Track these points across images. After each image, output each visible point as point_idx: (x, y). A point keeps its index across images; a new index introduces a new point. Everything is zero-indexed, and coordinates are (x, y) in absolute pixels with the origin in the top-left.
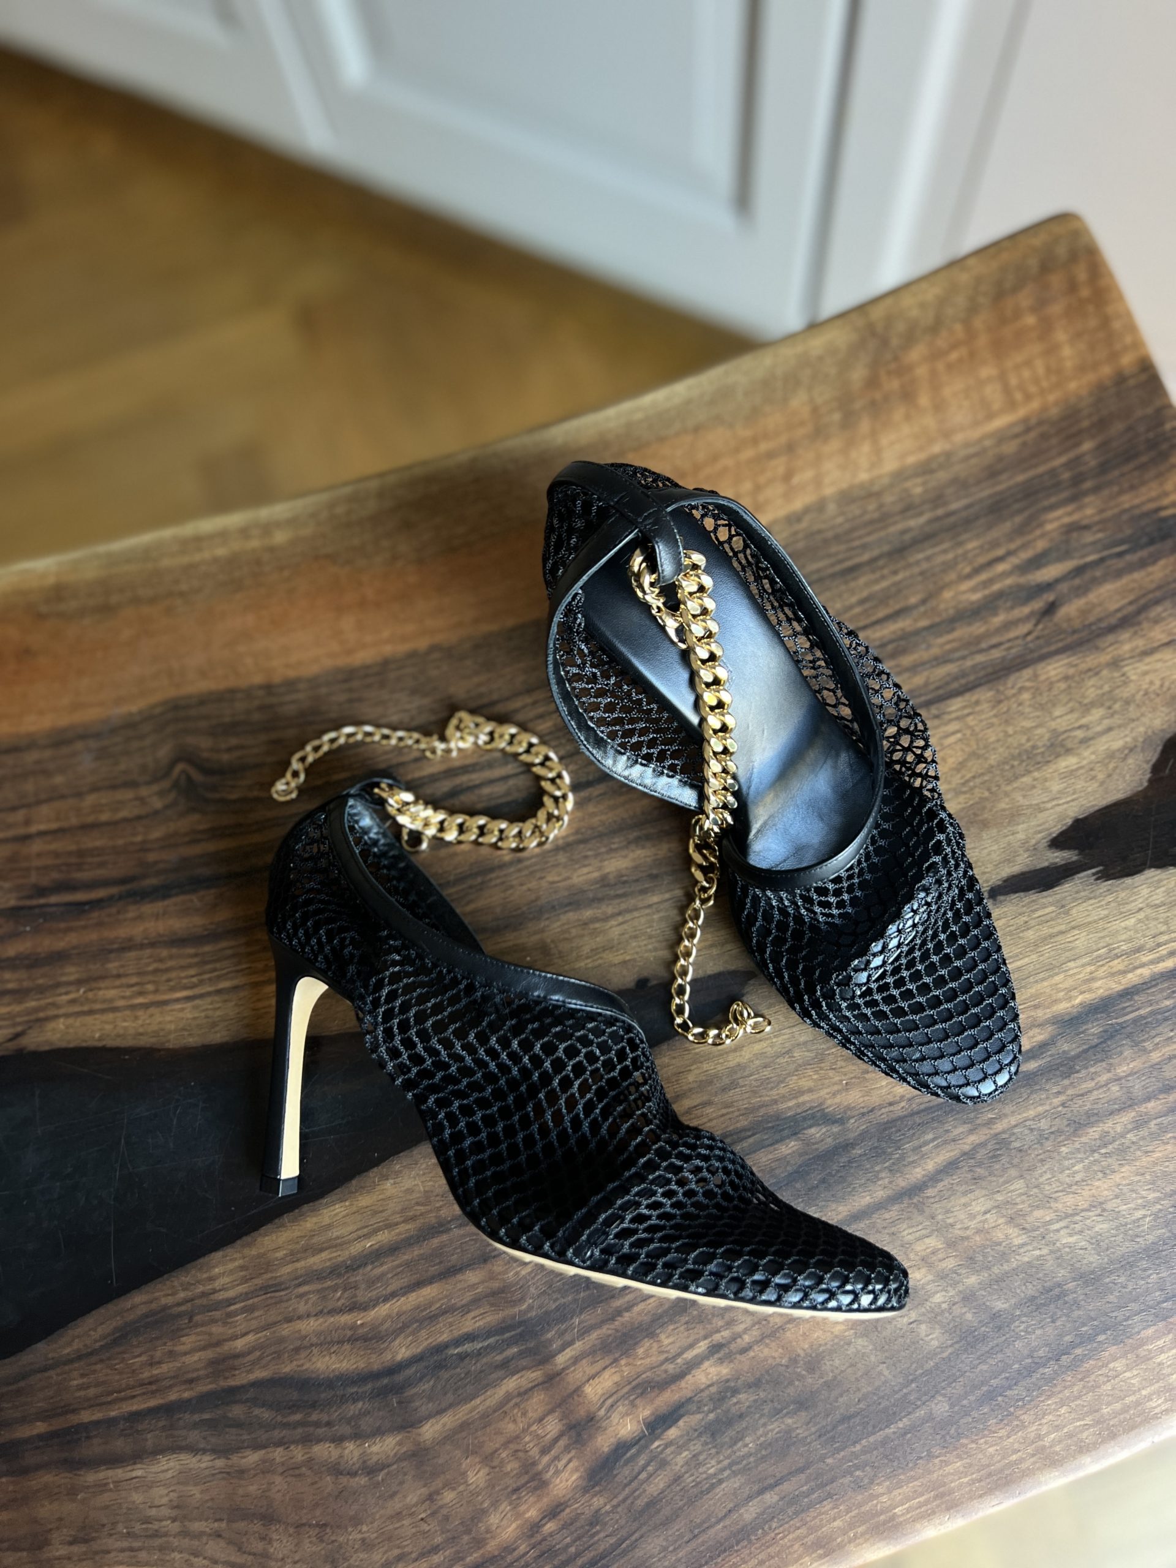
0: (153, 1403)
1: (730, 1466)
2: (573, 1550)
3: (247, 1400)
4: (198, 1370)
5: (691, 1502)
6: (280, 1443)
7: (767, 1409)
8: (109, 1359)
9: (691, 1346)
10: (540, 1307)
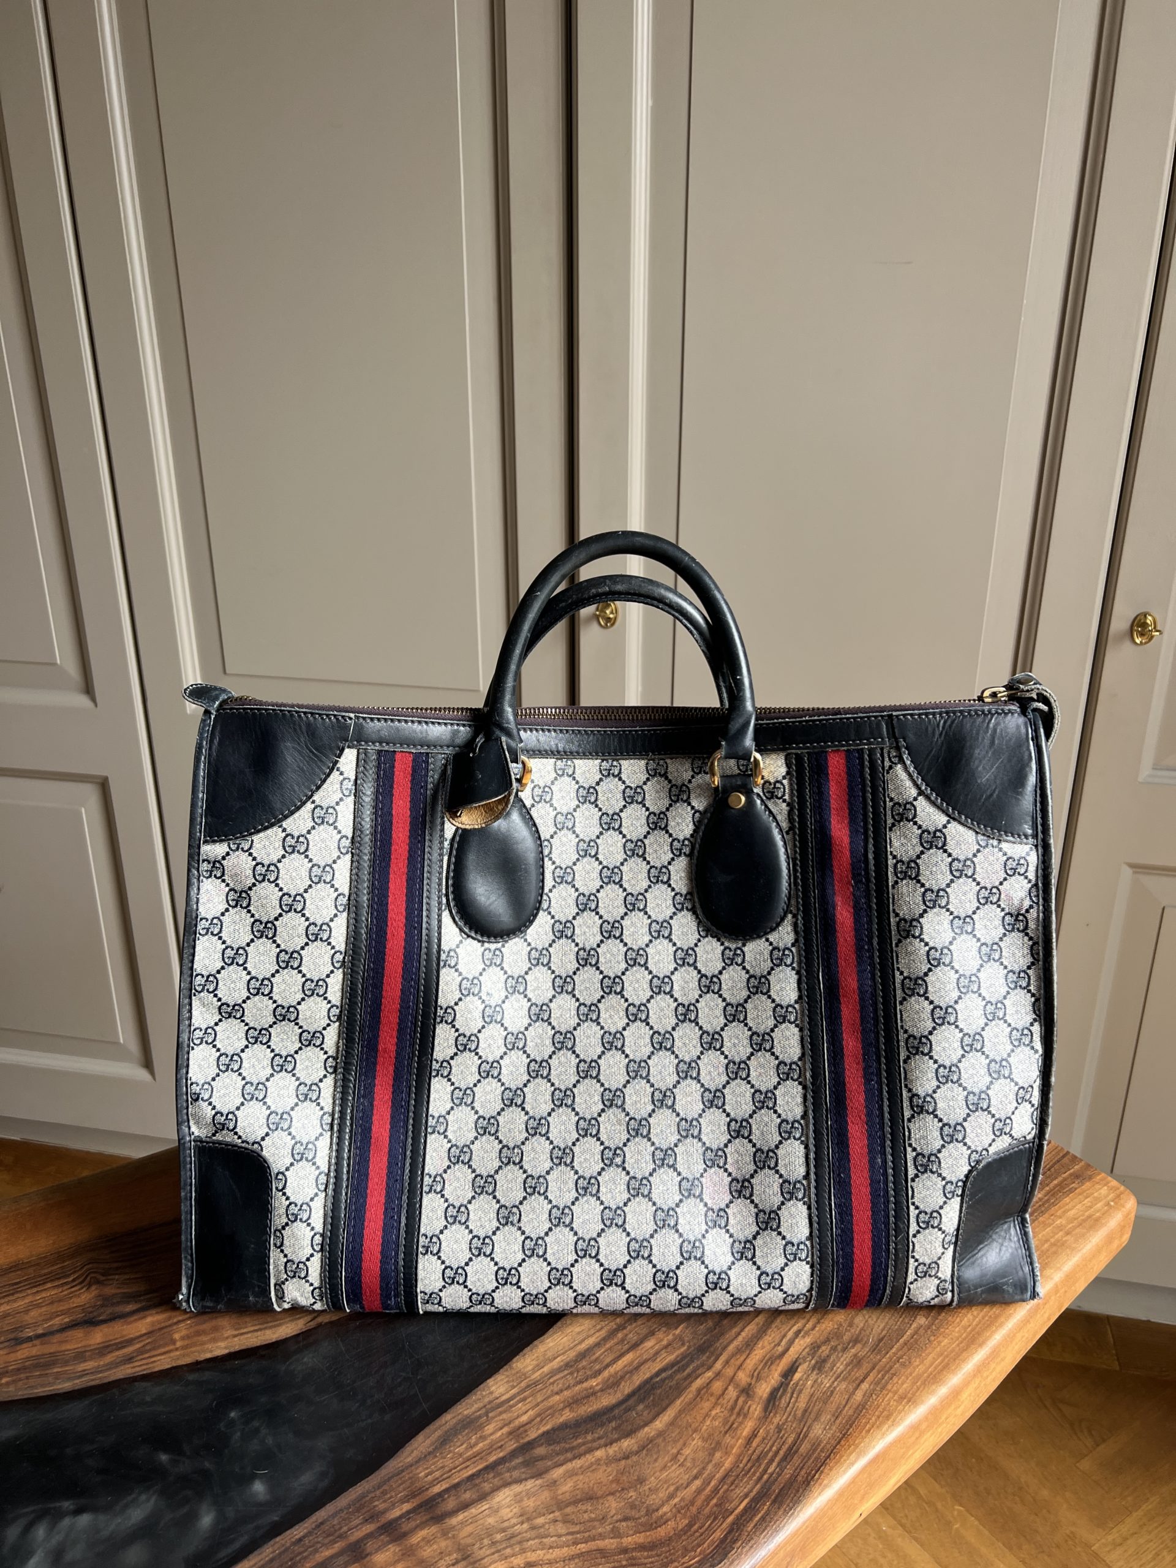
0: (480, 1467)
1: (836, 1380)
2: (774, 1448)
3: (542, 1444)
4: (503, 1440)
5: (825, 1403)
6: (575, 1458)
7: (839, 1347)
8: (441, 1453)
9: (784, 1336)
10: (695, 1344)
